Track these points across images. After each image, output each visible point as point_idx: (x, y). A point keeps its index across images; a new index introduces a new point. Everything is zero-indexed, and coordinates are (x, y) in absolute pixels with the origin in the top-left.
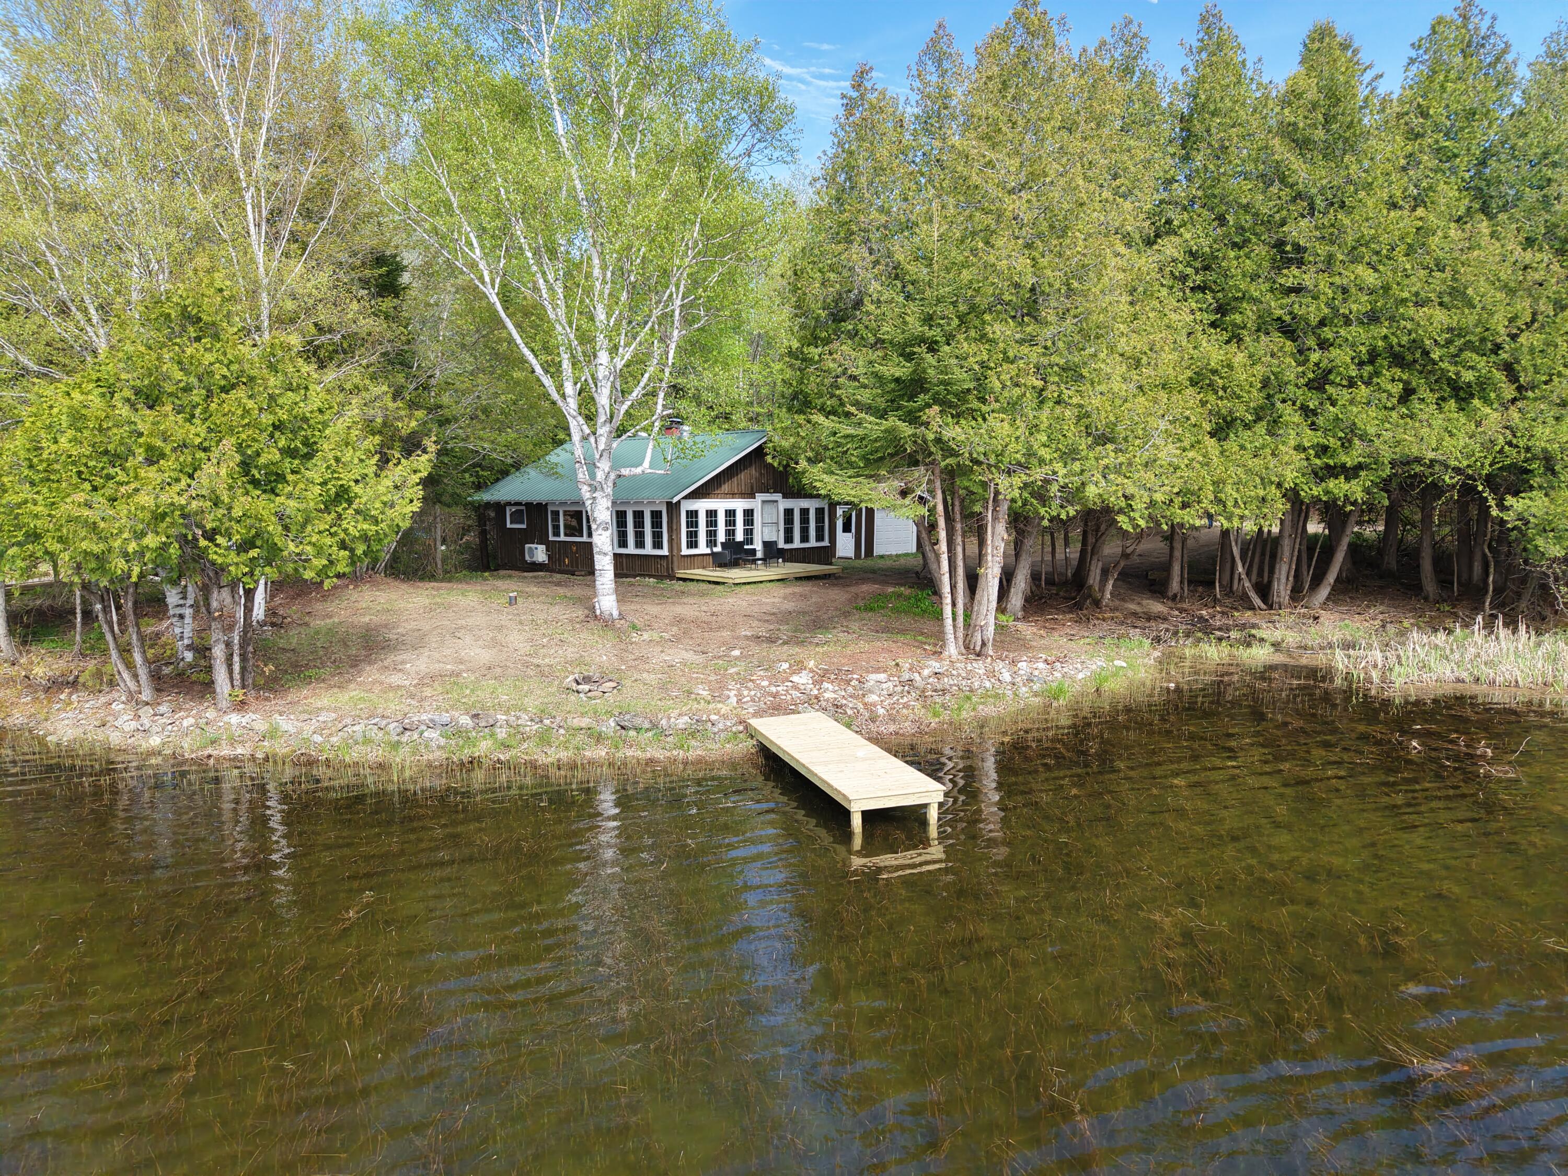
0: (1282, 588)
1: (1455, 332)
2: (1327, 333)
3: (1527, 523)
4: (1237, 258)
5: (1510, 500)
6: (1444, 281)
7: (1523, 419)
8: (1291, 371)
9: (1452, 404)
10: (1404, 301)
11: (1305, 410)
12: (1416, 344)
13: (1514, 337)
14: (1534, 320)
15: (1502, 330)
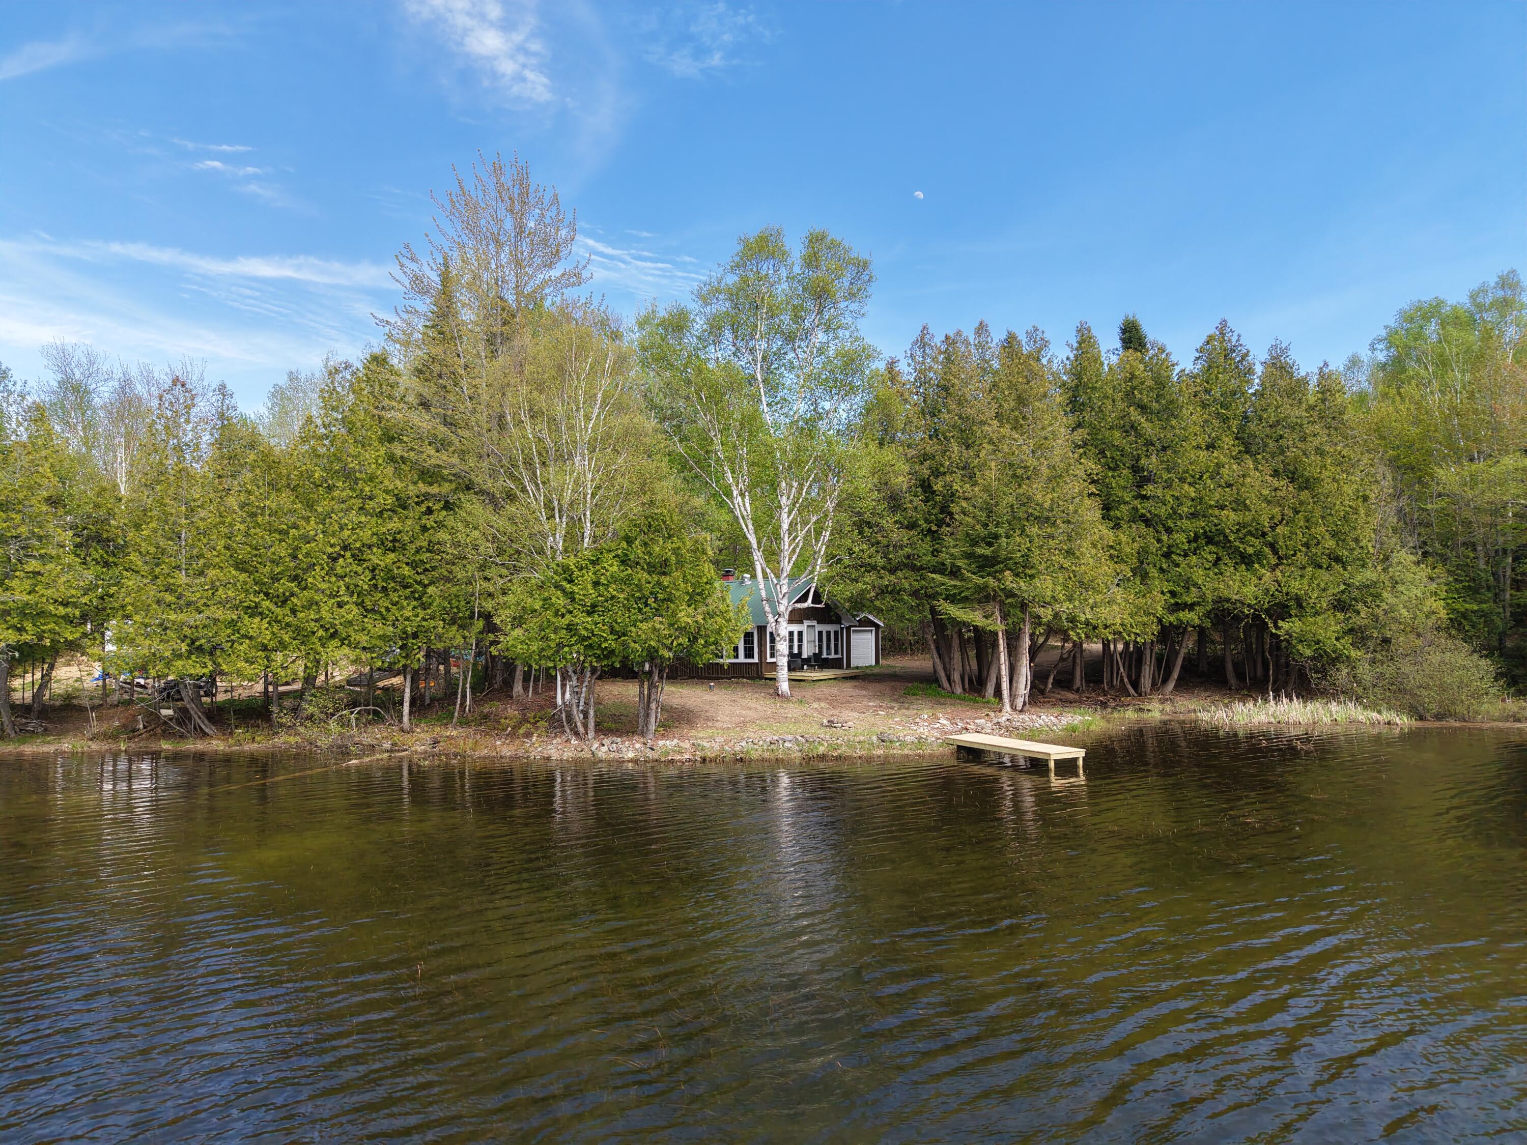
0: (1146, 682)
1: (1241, 525)
2: (1170, 523)
3: (1291, 636)
4: (1113, 477)
5: (1280, 623)
6: (1232, 495)
7: (1283, 576)
8: (1154, 546)
9: (1243, 567)
10: (1211, 506)
11: (1162, 570)
12: (1221, 532)
13: (1273, 528)
14: (1283, 519)
15: (1267, 524)
